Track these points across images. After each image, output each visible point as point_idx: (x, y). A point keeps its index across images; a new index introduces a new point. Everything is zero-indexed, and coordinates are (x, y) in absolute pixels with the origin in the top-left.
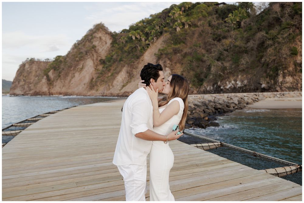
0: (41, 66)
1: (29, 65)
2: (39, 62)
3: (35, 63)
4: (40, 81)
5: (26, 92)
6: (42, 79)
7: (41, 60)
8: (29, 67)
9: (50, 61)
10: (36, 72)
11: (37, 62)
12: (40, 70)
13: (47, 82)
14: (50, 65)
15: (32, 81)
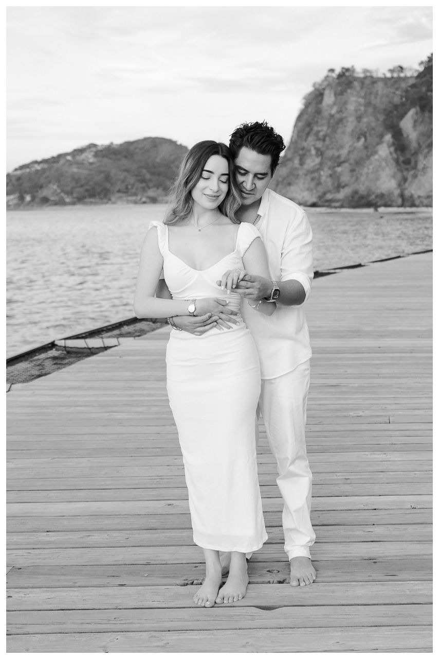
0: (377, 94)
1: (336, 95)
2: (369, 81)
3: (356, 84)
4: (369, 150)
5: (325, 194)
6: (378, 144)
7: (375, 75)
8: (334, 104)
9: (409, 74)
10: (359, 119)
11: (362, 81)
12: (370, 110)
13: (395, 156)
14: (407, 91)
15: (344, 152)
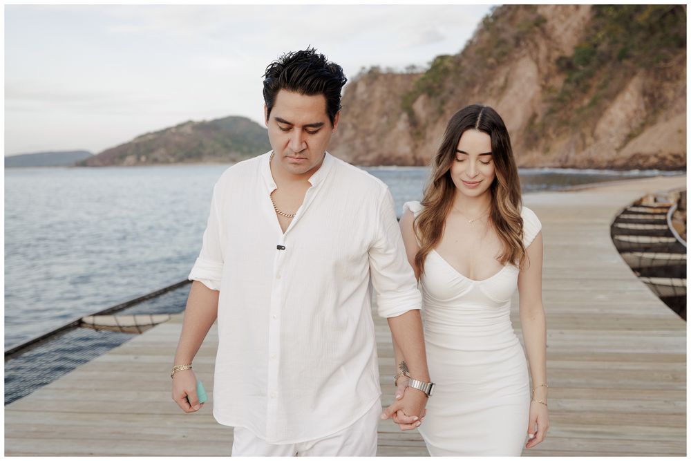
0: (396, 85)
1: (366, 85)
2: (390, 76)
3: (381, 78)
4: (391, 125)
5: (358, 156)
6: (397, 120)
7: (394, 71)
8: (366, 91)
10: (383, 102)
11: (385, 76)
12: (391, 96)
13: (409, 129)
14: (418, 83)
15: (372, 127)
